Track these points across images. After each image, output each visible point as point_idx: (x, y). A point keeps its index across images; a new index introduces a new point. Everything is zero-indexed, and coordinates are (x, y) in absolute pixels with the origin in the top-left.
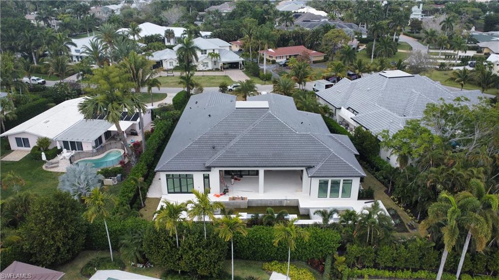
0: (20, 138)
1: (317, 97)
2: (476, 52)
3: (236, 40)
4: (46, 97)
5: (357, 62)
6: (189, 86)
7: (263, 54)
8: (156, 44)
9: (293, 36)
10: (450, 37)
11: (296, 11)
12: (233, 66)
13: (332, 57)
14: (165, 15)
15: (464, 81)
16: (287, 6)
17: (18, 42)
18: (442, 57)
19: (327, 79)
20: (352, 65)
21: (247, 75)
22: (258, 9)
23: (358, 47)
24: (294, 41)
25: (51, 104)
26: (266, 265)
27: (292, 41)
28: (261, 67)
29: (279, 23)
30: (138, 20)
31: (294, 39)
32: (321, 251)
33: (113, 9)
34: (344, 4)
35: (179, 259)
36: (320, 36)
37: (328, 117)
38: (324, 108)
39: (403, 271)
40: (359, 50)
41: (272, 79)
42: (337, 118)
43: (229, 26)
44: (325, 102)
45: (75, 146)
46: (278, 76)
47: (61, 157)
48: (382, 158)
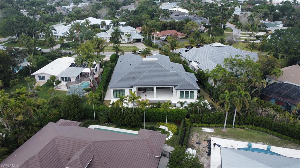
0: (41, 76)
1: (181, 56)
2: (265, 33)
3: (139, 27)
4: (47, 57)
5: (201, 39)
6: (118, 51)
7: (154, 35)
8: (97, 29)
9: (169, 25)
10: (252, 25)
11: (171, 10)
12: (138, 41)
13: (190, 36)
14: (99, 12)
15: (252, 48)
16: (166, 6)
17: (25, 29)
18: (247, 36)
19: (187, 47)
20: (199, 40)
21: (146, 45)
22: (150, 9)
23: (204, 30)
24: (170, 27)
25: (50, 60)
26: (158, 123)
27: (169, 27)
28: (153, 42)
29: (162, 17)
30: (84, 15)
31: (170, 26)
32: (180, 117)
33: (68, 8)
34: (198, 6)
35: (124, 119)
36: (183, 24)
37: (186, 66)
38: (184, 61)
39: (212, 124)
40: (204, 32)
41: (159, 48)
42: (190, 66)
43: (135, 19)
44: (185, 59)
45: (67, 79)
46: (162, 46)
47: (62, 84)
48: (209, 83)
